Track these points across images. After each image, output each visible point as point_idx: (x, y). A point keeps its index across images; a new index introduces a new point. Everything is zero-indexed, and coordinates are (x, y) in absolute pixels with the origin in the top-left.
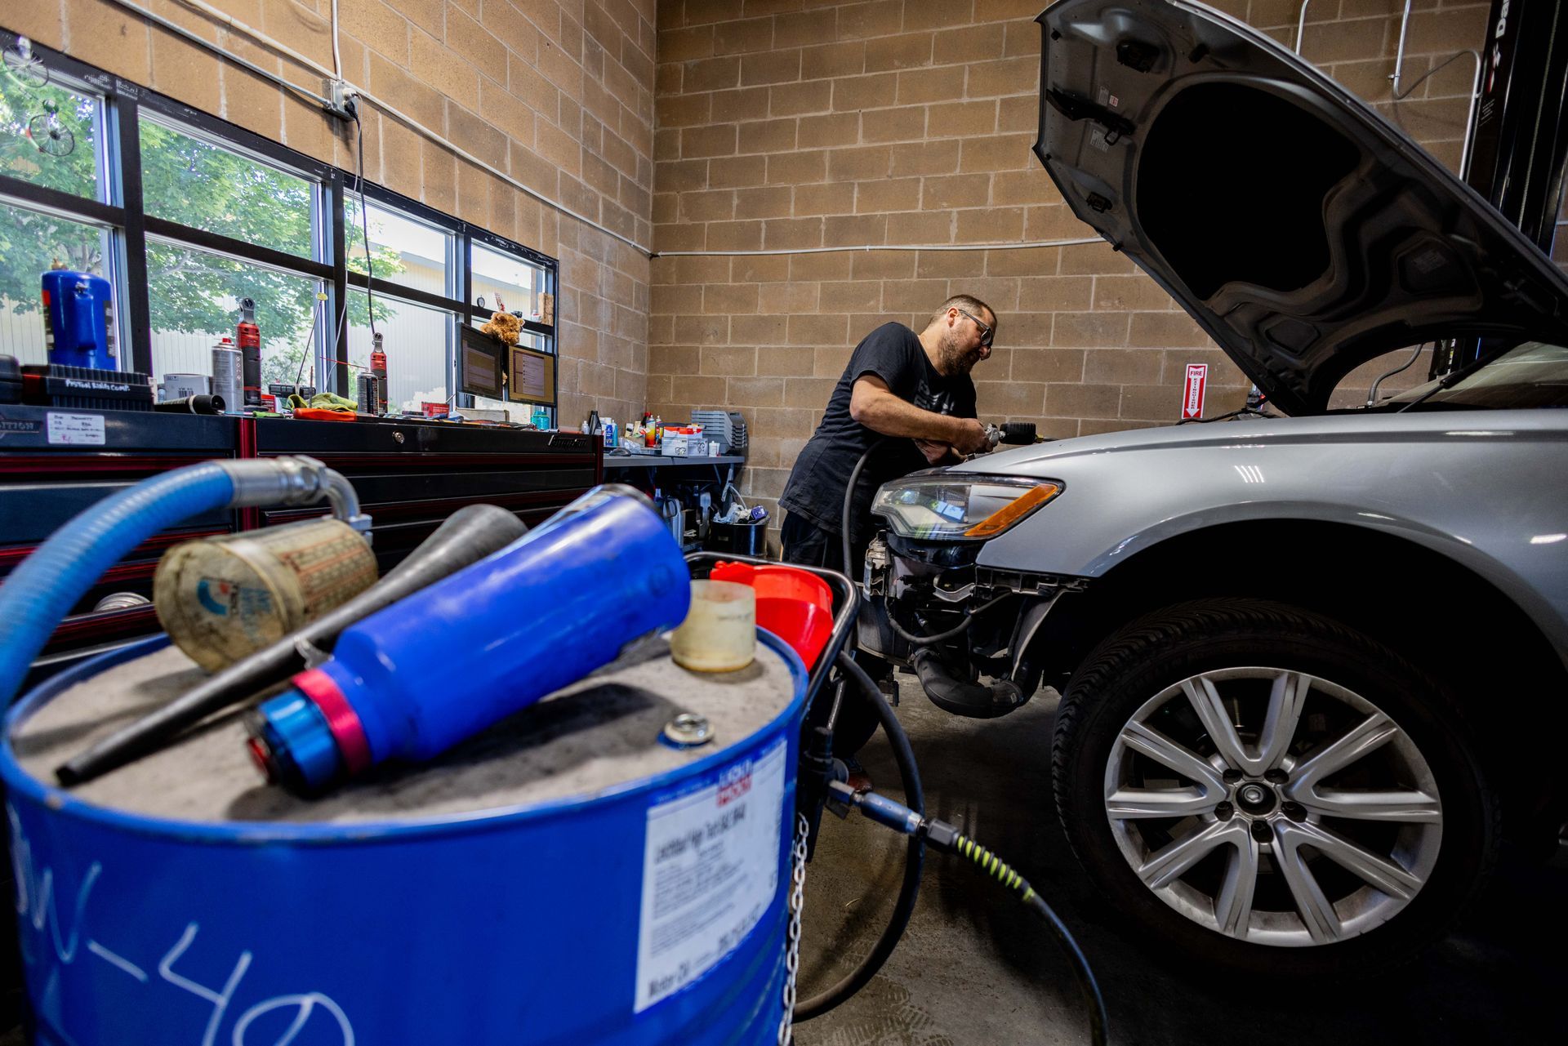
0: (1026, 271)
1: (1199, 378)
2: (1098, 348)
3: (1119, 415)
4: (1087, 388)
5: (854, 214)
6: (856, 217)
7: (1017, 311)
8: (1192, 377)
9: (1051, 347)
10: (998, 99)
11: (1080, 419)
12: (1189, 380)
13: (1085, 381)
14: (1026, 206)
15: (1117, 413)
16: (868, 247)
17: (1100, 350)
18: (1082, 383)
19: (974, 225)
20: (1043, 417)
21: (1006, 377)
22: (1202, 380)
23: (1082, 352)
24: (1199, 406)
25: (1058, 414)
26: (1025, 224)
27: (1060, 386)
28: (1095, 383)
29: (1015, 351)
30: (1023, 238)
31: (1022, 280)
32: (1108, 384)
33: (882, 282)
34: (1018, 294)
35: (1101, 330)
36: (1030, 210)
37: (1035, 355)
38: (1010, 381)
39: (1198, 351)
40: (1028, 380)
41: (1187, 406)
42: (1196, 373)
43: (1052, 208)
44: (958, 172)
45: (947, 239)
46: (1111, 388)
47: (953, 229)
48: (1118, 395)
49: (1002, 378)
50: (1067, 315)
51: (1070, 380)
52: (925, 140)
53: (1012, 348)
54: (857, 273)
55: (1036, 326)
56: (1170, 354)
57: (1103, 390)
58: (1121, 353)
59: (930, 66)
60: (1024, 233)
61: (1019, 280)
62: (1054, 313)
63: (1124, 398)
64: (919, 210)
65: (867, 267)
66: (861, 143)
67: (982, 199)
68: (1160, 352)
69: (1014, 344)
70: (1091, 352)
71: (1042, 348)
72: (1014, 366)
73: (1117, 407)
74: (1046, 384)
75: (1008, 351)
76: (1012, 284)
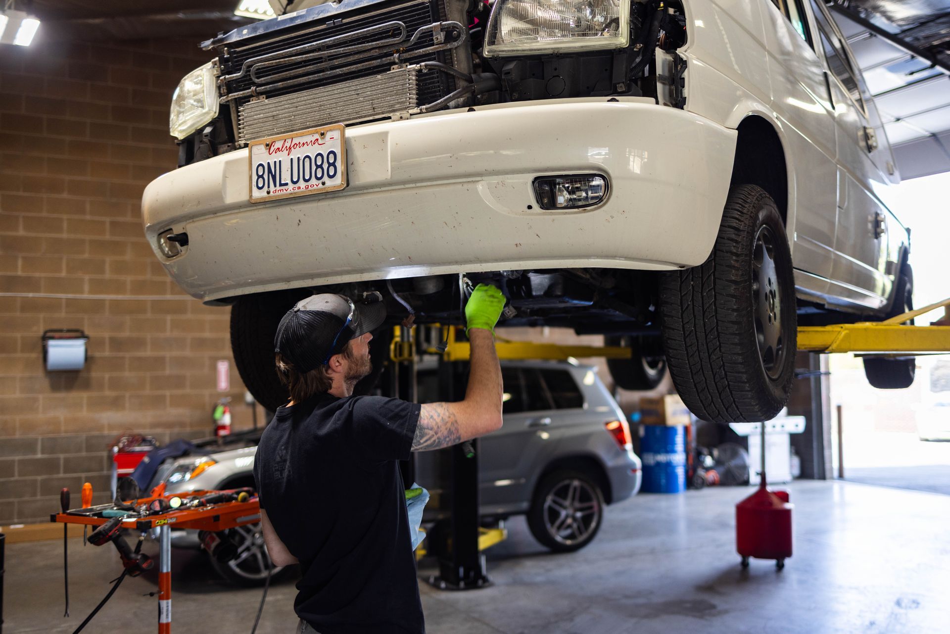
0: (132, 312)
2: (173, 355)
3: (188, 389)
4: (170, 376)
5: (19, 273)
6: (20, 277)
7: (127, 334)
8: (222, 368)
9: (149, 354)
10: (107, 220)
11: (168, 393)
12: (220, 369)
13: (169, 372)
14: (128, 277)
15: (186, 388)
16: (31, 295)
17: (175, 356)
18: (167, 373)
19: (99, 286)
21: (125, 371)
23: (165, 357)
24: (227, 383)
25: (155, 391)
26: (129, 287)
27: (155, 375)
28: (173, 373)
29: (129, 357)
31: (130, 317)
32: (181, 373)
33: (41, 316)
34: (128, 325)
35: (174, 345)
39: (222, 356)
40: (138, 372)
42: (223, 366)
44: (86, 256)
45: (82, 292)
46: (182, 375)
47: (86, 287)
48: (186, 378)
49: (121, 372)
50: (156, 337)
51: (160, 372)
52: (65, 236)
54: (23, 309)
55: (139, 343)
56: (210, 357)
57: (178, 377)
58: (186, 357)
59: (65, 195)
60: (128, 293)
61: (128, 317)
63: (190, 380)
64: (63, 274)
65: (30, 306)
66: (21, 232)
67: (102, 271)
68: (204, 356)
69: (128, 353)
71: (144, 355)
72: (128, 365)
73: (186, 386)
74: (148, 374)
76: (123, 319)
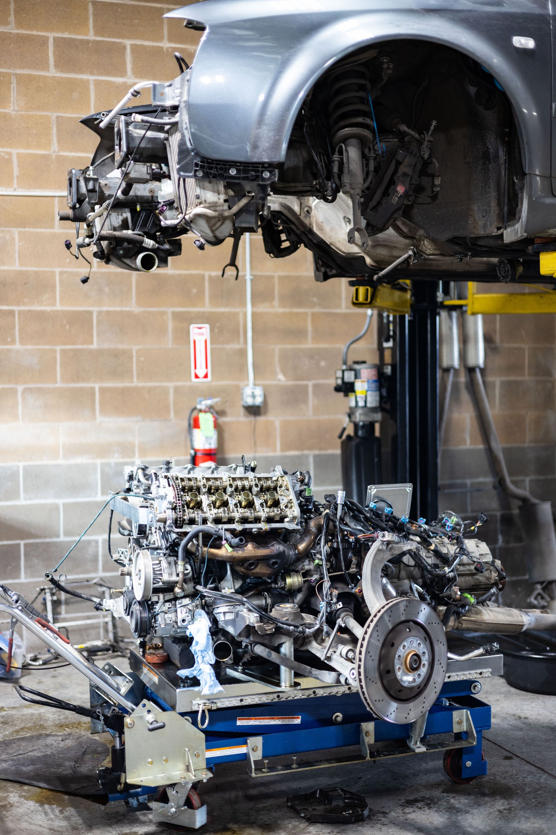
0: (23, 223)
1: (203, 339)
2: (105, 309)
3: (135, 379)
4: (100, 352)
7: (16, 267)
8: (198, 338)
9: (58, 307)
11: (97, 386)
12: (195, 342)
13: (98, 344)
14: (14, 152)
15: (132, 377)
17: (108, 312)
18: (95, 346)
20: (58, 385)
21: (13, 342)
22: (206, 341)
23: (90, 313)
24: (207, 368)
25: (74, 381)
26: (16, 171)
27: (72, 350)
28: (106, 346)
29: (20, 312)
30: (15, 185)
31: (19, 232)
32: (121, 347)
34: (17, 248)
35: (107, 290)
36: (19, 155)
37: (40, 316)
38: (17, 346)
39: (199, 313)
40: (38, 344)
41: (195, 368)
42: (200, 334)
43: (43, 156)
46: (124, 352)
48: (131, 358)
49: (7, 343)
50: (71, 273)
51: (82, 344)
53: (16, 308)
55: (39, 284)
56: (176, 316)
57: (116, 354)
58: (129, 315)
60: (15, 181)
61: (16, 232)
62: (58, 270)
63: (138, 361)
68: (164, 313)
69: (18, 304)
70: (100, 313)
71: (48, 309)
72: (20, 329)
73: (132, 371)
74: (58, 348)
75: (11, 313)
76: (8, 237)
